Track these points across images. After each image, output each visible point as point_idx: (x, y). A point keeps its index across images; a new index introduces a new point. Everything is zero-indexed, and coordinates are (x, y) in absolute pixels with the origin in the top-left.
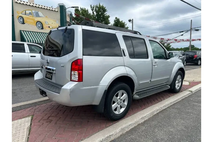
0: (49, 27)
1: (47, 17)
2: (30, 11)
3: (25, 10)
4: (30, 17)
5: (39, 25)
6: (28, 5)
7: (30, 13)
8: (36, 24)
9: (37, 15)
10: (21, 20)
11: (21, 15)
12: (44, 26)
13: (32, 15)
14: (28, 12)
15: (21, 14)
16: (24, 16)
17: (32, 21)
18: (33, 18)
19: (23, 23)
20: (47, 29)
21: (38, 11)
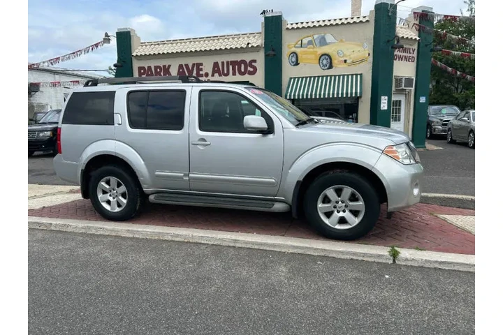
0: (345, 61)
1: (341, 41)
2: (310, 39)
3: (300, 39)
4: (310, 49)
5: (325, 62)
7: (310, 43)
8: (320, 57)
9: (323, 42)
10: (294, 59)
11: (293, 49)
12: (335, 62)
13: (312, 44)
14: (305, 41)
15: (295, 47)
16: (298, 51)
17: (313, 56)
18: (314, 50)
19: (297, 64)
20: (340, 66)
21: (325, 34)
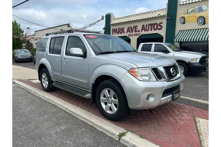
2: (193, 9)
3: (187, 9)
4: (192, 14)
5: (201, 21)
6: (188, 3)
8: (198, 19)
9: (200, 10)
10: (183, 21)
11: (183, 15)
12: (206, 20)
13: (194, 12)
14: (190, 10)
16: (185, 16)
17: (194, 18)
18: (195, 15)
19: (184, 23)
21: (202, 5)
